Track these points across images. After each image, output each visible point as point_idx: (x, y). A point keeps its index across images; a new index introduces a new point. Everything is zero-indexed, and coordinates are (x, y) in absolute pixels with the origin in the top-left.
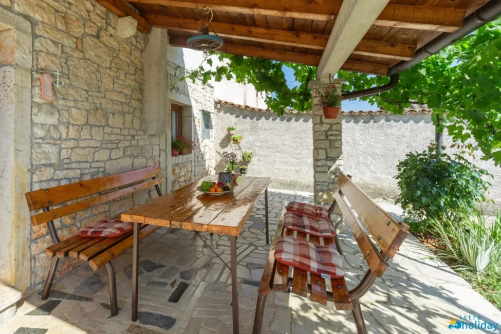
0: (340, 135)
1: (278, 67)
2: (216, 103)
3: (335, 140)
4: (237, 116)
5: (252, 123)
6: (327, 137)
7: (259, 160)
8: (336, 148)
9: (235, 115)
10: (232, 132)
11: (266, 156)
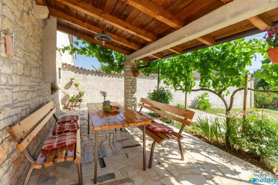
0: (136, 83)
1: (111, 53)
2: (63, 64)
3: (134, 85)
4: (75, 73)
5: (84, 77)
6: (132, 84)
7: (87, 95)
8: (135, 88)
9: (74, 72)
10: (73, 81)
11: (90, 93)
